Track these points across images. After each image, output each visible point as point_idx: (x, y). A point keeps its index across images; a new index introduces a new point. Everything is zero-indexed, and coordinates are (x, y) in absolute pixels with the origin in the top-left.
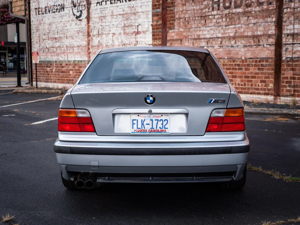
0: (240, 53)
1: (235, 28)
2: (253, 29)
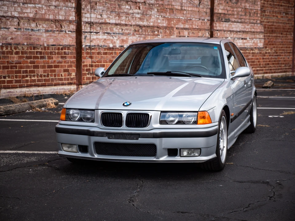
0: (42, 39)
1: (35, 7)
2: (54, 12)
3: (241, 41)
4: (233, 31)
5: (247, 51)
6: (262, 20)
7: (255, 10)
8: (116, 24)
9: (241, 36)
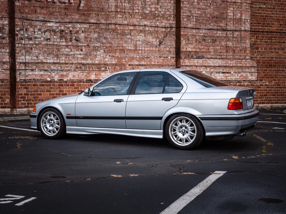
3: (221, 75)
4: (210, 66)
5: (232, 84)
6: (252, 56)
7: (241, 48)
8: (54, 63)
9: (221, 70)
